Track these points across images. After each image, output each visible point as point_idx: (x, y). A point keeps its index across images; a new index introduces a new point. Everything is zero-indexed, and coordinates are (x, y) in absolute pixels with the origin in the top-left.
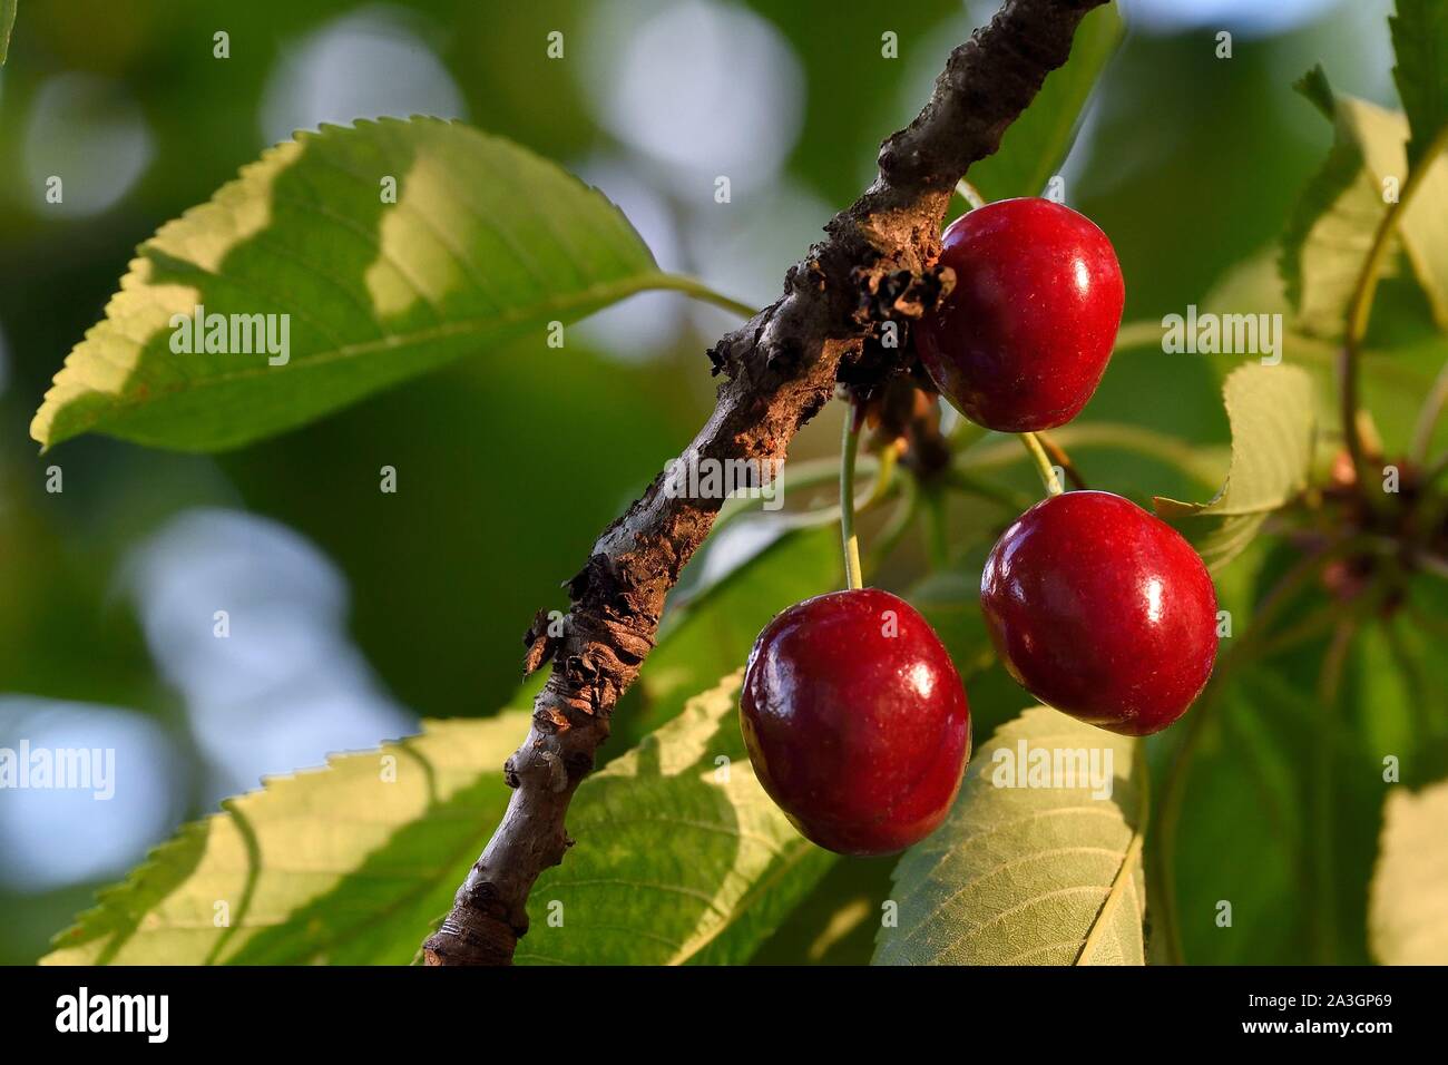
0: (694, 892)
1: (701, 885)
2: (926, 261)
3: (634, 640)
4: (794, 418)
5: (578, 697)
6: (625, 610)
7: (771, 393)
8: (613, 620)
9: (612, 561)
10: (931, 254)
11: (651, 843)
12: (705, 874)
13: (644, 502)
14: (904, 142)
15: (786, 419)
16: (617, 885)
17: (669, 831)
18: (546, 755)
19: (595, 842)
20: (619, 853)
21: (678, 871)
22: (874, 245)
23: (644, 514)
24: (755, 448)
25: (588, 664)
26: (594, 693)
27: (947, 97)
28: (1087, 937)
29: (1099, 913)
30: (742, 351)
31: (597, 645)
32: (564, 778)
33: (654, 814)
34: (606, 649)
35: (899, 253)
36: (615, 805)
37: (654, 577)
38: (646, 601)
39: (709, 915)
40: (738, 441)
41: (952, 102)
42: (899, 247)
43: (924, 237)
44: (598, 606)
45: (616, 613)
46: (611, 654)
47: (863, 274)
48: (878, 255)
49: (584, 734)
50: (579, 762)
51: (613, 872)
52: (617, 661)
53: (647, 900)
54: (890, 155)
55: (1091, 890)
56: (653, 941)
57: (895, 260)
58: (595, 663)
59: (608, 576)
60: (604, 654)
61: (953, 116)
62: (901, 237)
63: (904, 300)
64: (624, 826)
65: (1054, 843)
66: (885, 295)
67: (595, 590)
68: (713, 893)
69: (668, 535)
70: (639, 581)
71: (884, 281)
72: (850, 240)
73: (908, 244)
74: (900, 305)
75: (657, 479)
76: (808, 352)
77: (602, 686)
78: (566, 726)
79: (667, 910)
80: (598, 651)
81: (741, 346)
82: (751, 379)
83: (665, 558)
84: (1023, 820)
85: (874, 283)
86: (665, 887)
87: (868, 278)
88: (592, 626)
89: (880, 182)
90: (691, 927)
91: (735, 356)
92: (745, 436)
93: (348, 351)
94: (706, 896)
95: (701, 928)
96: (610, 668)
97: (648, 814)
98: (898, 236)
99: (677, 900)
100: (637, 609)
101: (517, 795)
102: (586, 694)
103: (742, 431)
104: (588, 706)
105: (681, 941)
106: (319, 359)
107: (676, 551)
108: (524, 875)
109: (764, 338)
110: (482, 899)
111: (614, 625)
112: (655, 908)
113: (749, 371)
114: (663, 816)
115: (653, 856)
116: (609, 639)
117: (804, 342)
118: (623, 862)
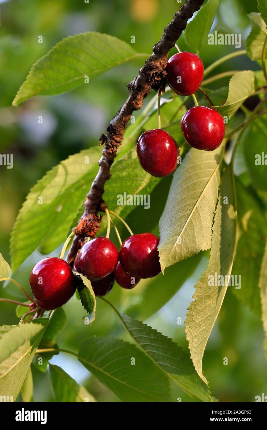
0: (140, 179)
1: (141, 177)
2: (163, 68)
3: (118, 139)
4: (142, 98)
5: (109, 150)
6: (116, 134)
7: (137, 94)
8: (114, 136)
9: (113, 125)
10: (164, 66)
11: (131, 171)
12: (142, 175)
13: (118, 114)
14: (157, 46)
15: (141, 98)
16: (124, 180)
17: (134, 168)
18: (104, 161)
19: (120, 172)
20: (124, 174)
21: (136, 176)
22: (152, 66)
23: (118, 116)
24: (135, 104)
25: (110, 145)
26: (112, 149)
27: (164, 37)
28: (204, 188)
29: (207, 183)
30: (132, 86)
31: (112, 140)
32: (108, 165)
33: (131, 165)
34: (113, 141)
35: (157, 67)
36: (124, 164)
37: (120, 128)
38: (120, 132)
39: (144, 182)
40: (132, 103)
41: (164, 38)
42: (157, 66)
43: (162, 63)
44: (111, 133)
45: (114, 135)
46: (114, 142)
47: (149, 72)
48: (153, 68)
49: (111, 157)
50: (110, 162)
51: (123, 177)
52: (115, 143)
53: (131, 181)
54: (154, 49)
55: (207, 178)
56: (133, 189)
57: (156, 69)
58: (111, 144)
59: (112, 128)
60: (113, 142)
61: (165, 41)
62: (158, 64)
63: (157, 77)
64: (125, 168)
65: (201, 169)
66: (153, 77)
67: (111, 130)
68: (144, 178)
69: (122, 120)
70: (117, 129)
71: (153, 74)
72: (148, 65)
73: (159, 65)
74: (156, 78)
75: (120, 109)
76: (142, 86)
77: (113, 147)
78: (108, 156)
79: (135, 183)
80: (112, 142)
81: (132, 85)
82: (134, 91)
83: (122, 124)
84: (195, 164)
85: (151, 74)
86: (134, 178)
87: (150, 73)
88: (110, 137)
89: (154, 53)
90: (140, 185)
91: (131, 87)
92: (133, 102)
93: (76, 78)
94: (143, 179)
95: (142, 185)
96: (114, 144)
97: (130, 166)
98: (157, 64)
99: (137, 181)
100: (118, 133)
101: (100, 167)
102: (111, 149)
103: (133, 101)
104: (111, 151)
105: (138, 188)
106: (71, 81)
107: (124, 123)
108: (102, 182)
109: (135, 84)
110: (95, 187)
111: (114, 137)
112: (133, 183)
113: (133, 90)
114: (133, 166)
115: (131, 173)
116: (113, 139)
117: (142, 85)
118: (126, 175)
